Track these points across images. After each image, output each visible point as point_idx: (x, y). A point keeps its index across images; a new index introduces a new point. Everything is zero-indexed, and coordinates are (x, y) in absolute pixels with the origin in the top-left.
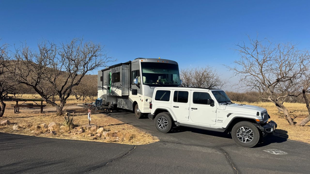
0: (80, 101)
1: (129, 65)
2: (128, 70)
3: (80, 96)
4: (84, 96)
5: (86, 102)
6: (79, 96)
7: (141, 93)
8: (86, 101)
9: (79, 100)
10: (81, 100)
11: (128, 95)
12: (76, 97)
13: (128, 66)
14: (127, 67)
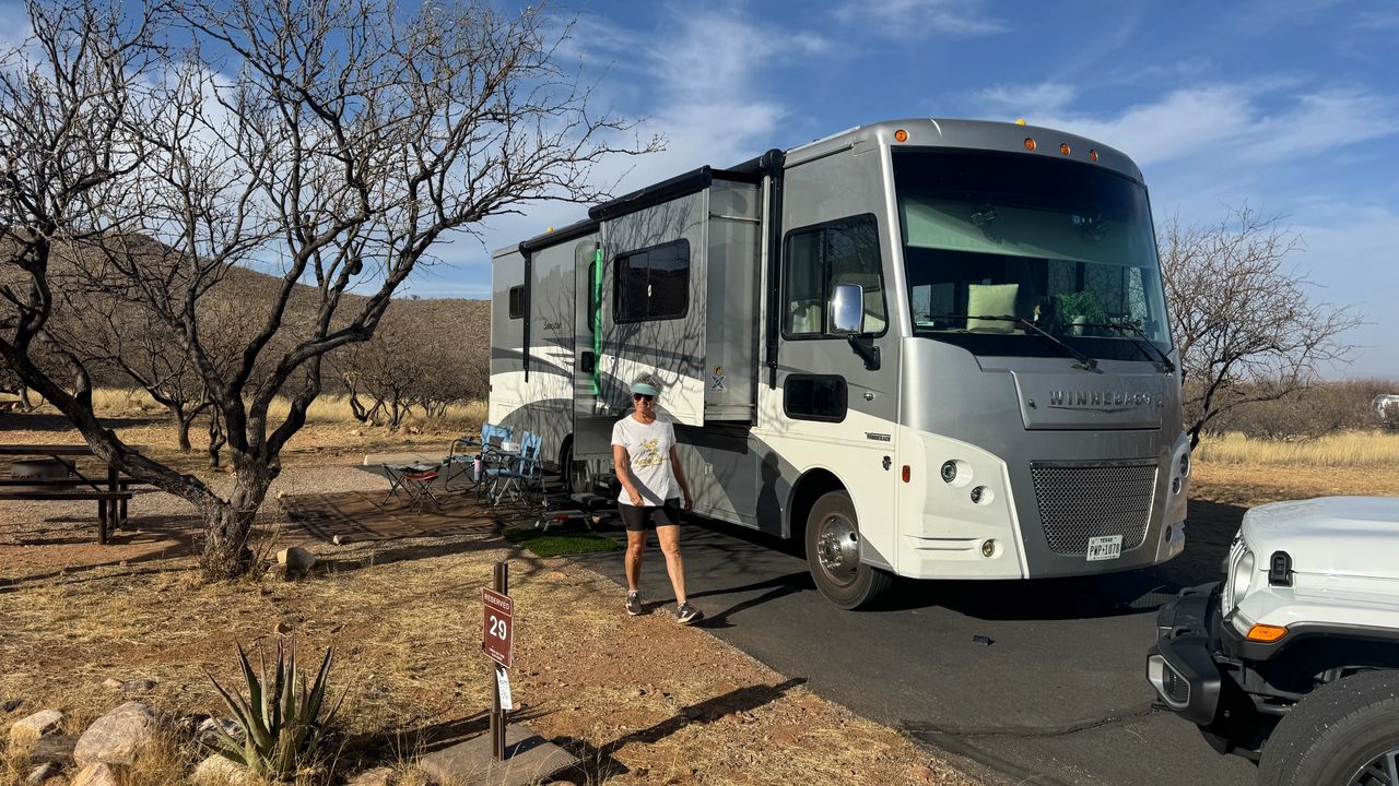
0: (375, 429)
1: (759, 185)
2: (750, 228)
3: (373, 405)
4: (395, 406)
5: (407, 437)
6: (368, 403)
7: (893, 410)
8: (409, 432)
9: (369, 423)
10: (380, 425)
11: (746, 417)
12: (355, 408)
13: (749, 193)
14: (740, 205)
